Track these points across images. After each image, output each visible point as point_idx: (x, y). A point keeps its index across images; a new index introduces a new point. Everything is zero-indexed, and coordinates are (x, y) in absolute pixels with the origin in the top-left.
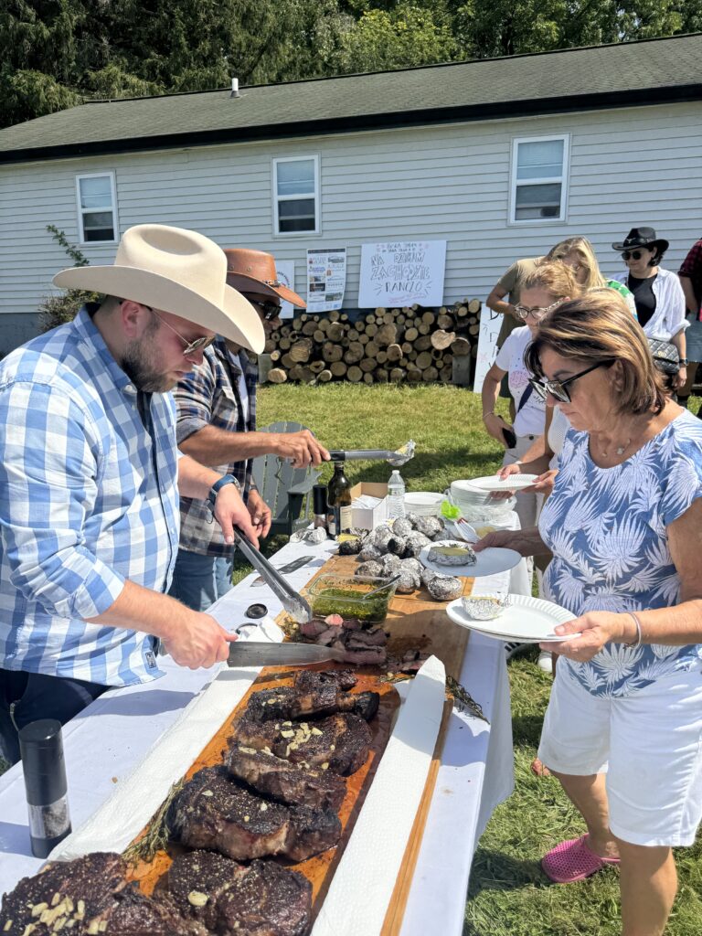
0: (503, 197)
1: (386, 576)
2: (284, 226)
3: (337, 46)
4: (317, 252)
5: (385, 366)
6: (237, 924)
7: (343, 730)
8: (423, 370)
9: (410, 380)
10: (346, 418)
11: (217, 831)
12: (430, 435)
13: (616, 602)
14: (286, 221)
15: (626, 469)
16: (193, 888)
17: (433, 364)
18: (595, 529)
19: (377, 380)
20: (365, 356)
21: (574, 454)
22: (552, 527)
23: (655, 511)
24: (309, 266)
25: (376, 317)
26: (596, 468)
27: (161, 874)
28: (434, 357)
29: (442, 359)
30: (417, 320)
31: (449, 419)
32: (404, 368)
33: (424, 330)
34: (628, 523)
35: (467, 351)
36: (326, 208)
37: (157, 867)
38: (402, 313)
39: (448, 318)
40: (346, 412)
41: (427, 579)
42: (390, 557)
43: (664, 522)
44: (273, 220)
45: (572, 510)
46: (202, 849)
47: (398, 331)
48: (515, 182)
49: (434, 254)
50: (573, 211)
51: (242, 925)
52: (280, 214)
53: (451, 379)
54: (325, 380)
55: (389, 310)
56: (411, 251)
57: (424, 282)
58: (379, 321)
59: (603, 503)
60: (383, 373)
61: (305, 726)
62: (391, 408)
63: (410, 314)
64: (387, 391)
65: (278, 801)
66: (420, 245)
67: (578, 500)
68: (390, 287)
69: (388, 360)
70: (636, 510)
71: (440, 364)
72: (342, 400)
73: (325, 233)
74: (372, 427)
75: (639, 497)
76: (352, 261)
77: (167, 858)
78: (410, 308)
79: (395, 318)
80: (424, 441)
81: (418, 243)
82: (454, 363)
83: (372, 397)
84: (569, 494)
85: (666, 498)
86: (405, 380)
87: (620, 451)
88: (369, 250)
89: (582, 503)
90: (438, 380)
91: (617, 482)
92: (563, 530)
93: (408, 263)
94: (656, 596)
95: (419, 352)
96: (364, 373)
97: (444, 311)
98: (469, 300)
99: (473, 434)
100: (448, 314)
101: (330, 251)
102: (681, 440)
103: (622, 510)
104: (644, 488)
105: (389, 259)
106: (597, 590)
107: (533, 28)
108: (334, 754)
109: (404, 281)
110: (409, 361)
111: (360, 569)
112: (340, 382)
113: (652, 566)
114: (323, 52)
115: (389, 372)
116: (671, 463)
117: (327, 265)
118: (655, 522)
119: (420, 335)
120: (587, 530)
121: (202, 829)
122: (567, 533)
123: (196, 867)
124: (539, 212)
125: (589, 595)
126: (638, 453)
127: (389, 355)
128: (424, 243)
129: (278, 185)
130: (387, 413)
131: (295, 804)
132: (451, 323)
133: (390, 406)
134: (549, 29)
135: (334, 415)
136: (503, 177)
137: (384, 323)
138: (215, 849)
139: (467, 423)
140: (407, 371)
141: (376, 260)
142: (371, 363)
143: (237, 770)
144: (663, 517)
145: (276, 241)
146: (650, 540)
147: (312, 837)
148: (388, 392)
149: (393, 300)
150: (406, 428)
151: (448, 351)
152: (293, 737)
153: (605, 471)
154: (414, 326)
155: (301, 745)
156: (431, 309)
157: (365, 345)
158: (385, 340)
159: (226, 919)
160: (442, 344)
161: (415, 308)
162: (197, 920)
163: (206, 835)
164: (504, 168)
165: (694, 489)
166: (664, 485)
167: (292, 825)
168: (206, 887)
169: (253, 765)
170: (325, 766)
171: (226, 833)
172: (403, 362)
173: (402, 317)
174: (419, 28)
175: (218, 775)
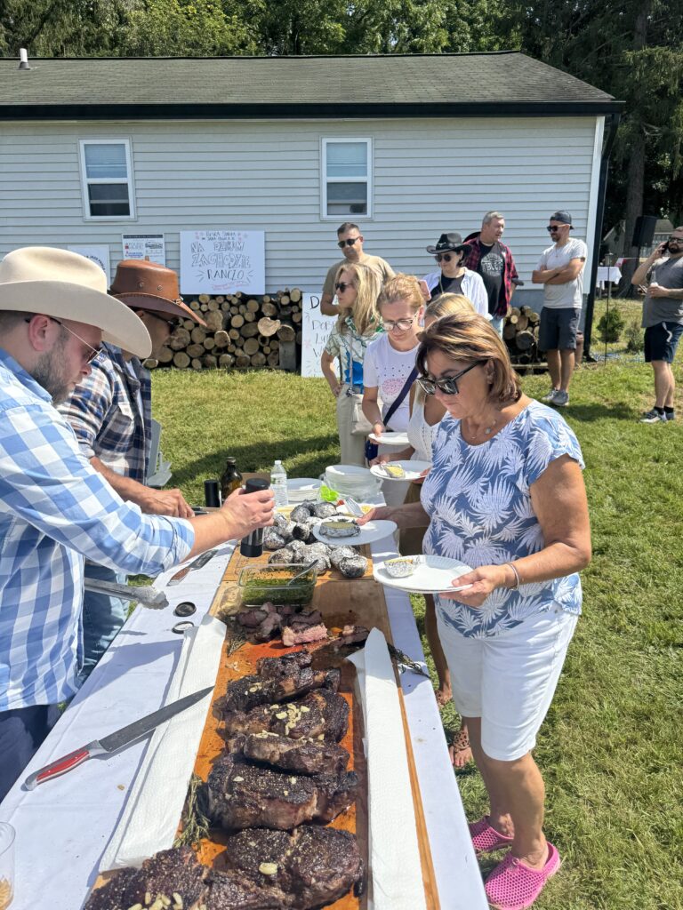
0: (315, 192)
1: (299, 561)
2: (95, 210)
3: (123, 20)
4: (133, 237)
5: (213, 352)
6: (313, 881)
7: (325, 704)
8: (251, 356)
9: (239, 365)
10: (182, 406)
11: (261, 809)
12: (271, 419)
13: (491, 552)
14: (97, 205)
15: (494, 444)
16: (260, 861)
17: (261, 349)
18: (474, 492)
19: (205, 366)
20: (192, 342)
21: (448, 439)
22: (435, 496)
23: (521, 474)
24: (125, 250)
25: (201, 304)
26: (469, 446)
27: (213, 858)
28: (261, 344)
29: (269, 346)
30: (242, 307)
31: (284, 403)
32: (233, 354)
33: (250, 317)
34: (500, 485)
35: (292, 338)
36: (141, 193)
37: (206, 854)
38: (226, 300)
39: (272, 306)
40: (180, 399)
41: (337, 560)
42: (298, 544)
43: (527, 482)
44: (82, 203)
45: (451, 480)
46: (248, 828)
47: (224, 318)
48: (326, 179)
49: (253, 243)
50: (379, 209)
51: (318, 879)
52: (90, 198)
53: (278, 364)
54: (151, 367)
55: (213, 297)
56: (231, 241)
57: (246, 271)
58: (204, 308)
59: (477, 471)
60: (212, 359)
61: (291, 706)
62: (225, 394)
63: (235, 301)
64: (217, 378)
65: (302, 773)
66: (239, 234)
67: (456, 472)
68: (212, 275)
69: (216, 346)
70: (506, 474)
71: (267, 350)
72: (172, 387)
73: (140, 218)
74: (210, 414)
75: (507, 464)
76: (170, 247)
77: (212, 844)
78: (234, 296)
79: (220, 305)
80: (265, 426)
81: (236, 232)
82: (281, 349)
83: (204, 384)
84: (448, 469)
85: (529, 463)
86: (233, 365)
87: (488, 431)
88: (187, 237)
89: (460, 474)
90: (267, 365)
91: (487, 454)
92: (445, 496)
93: (228, 252)
94: (521, 545)
95: (246, 339)
96: (192, 359)
97: (267, 299)
98: (290, 289)
99: (310, 417)
100: (271, 302)
101: (146, 236)
102: (537, 419)
103: (494, 475)
104: (510, 457)
105: (209, 248)
106: (474, 542)
107: (322, 28)
108: (326, 726)
109: (226, 268)
110: (237, 347)
111: (274, 557)
112: (168, 369)
113: (518, 518)
114: (109, 25)
115: (218, 358)
116: (530, 436)
117: (144, 250)
118: (521, 484)
119: (246, 322)
120: (467, 494)
121: (246, 810)
122: (449, 498)
123: (253, 844)
124: (348, 208)
125: (468, 548)
126: (502, 431)
127: (216, 341)
128: (243, 233)
129: (87, 168)
130: (223, 399)
131: (316, 773)
132: (275, 311)
133: (223, 392)
134: (335, 30)
135: (168, 402)
136: (314, 174)
137: (209, 310)
138: (261, 825)
139: (302, 407)
140: (236, 357)
141: (195, 248)
142: (198, 349)
143: (256, 754)
144: (527, 478)
145: (87, 224)
146: (517, 497)
147: (342, 798)
148: (219, 378)
149: (217, 287)
150: (246, 414)
151: (274, 337)
152: (288, 717)
153: (477, 447)
154: (239, 313)
155: (298, 723)
156: (254, 297)
157: (190, 332)
158: (212, 327)
159: (302, 879)
160: (268, 331)
161: (240, 296)
162: (274, 886)
163: (251, 815)
164: (314, 165)
165: (549, 454)
166: (526, 453)
167: (321, 791)
168: (271, 857)
169: (272, 747)
170: (321, 737)
171: (270, 810)
172: (231, 348)
173: (226, 304)
174: (209, 14)
175: (235, 763)
